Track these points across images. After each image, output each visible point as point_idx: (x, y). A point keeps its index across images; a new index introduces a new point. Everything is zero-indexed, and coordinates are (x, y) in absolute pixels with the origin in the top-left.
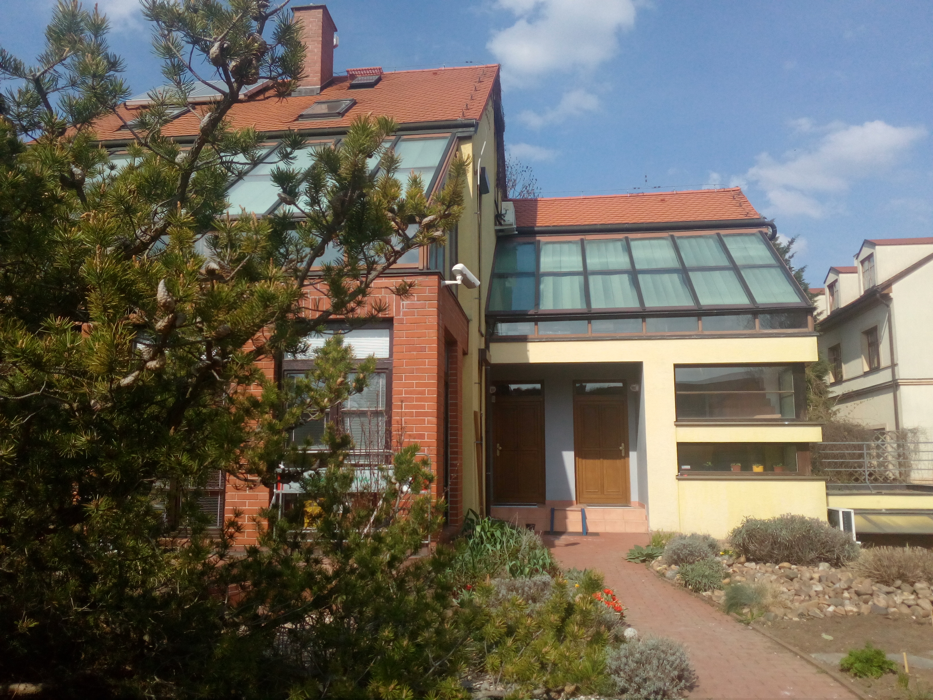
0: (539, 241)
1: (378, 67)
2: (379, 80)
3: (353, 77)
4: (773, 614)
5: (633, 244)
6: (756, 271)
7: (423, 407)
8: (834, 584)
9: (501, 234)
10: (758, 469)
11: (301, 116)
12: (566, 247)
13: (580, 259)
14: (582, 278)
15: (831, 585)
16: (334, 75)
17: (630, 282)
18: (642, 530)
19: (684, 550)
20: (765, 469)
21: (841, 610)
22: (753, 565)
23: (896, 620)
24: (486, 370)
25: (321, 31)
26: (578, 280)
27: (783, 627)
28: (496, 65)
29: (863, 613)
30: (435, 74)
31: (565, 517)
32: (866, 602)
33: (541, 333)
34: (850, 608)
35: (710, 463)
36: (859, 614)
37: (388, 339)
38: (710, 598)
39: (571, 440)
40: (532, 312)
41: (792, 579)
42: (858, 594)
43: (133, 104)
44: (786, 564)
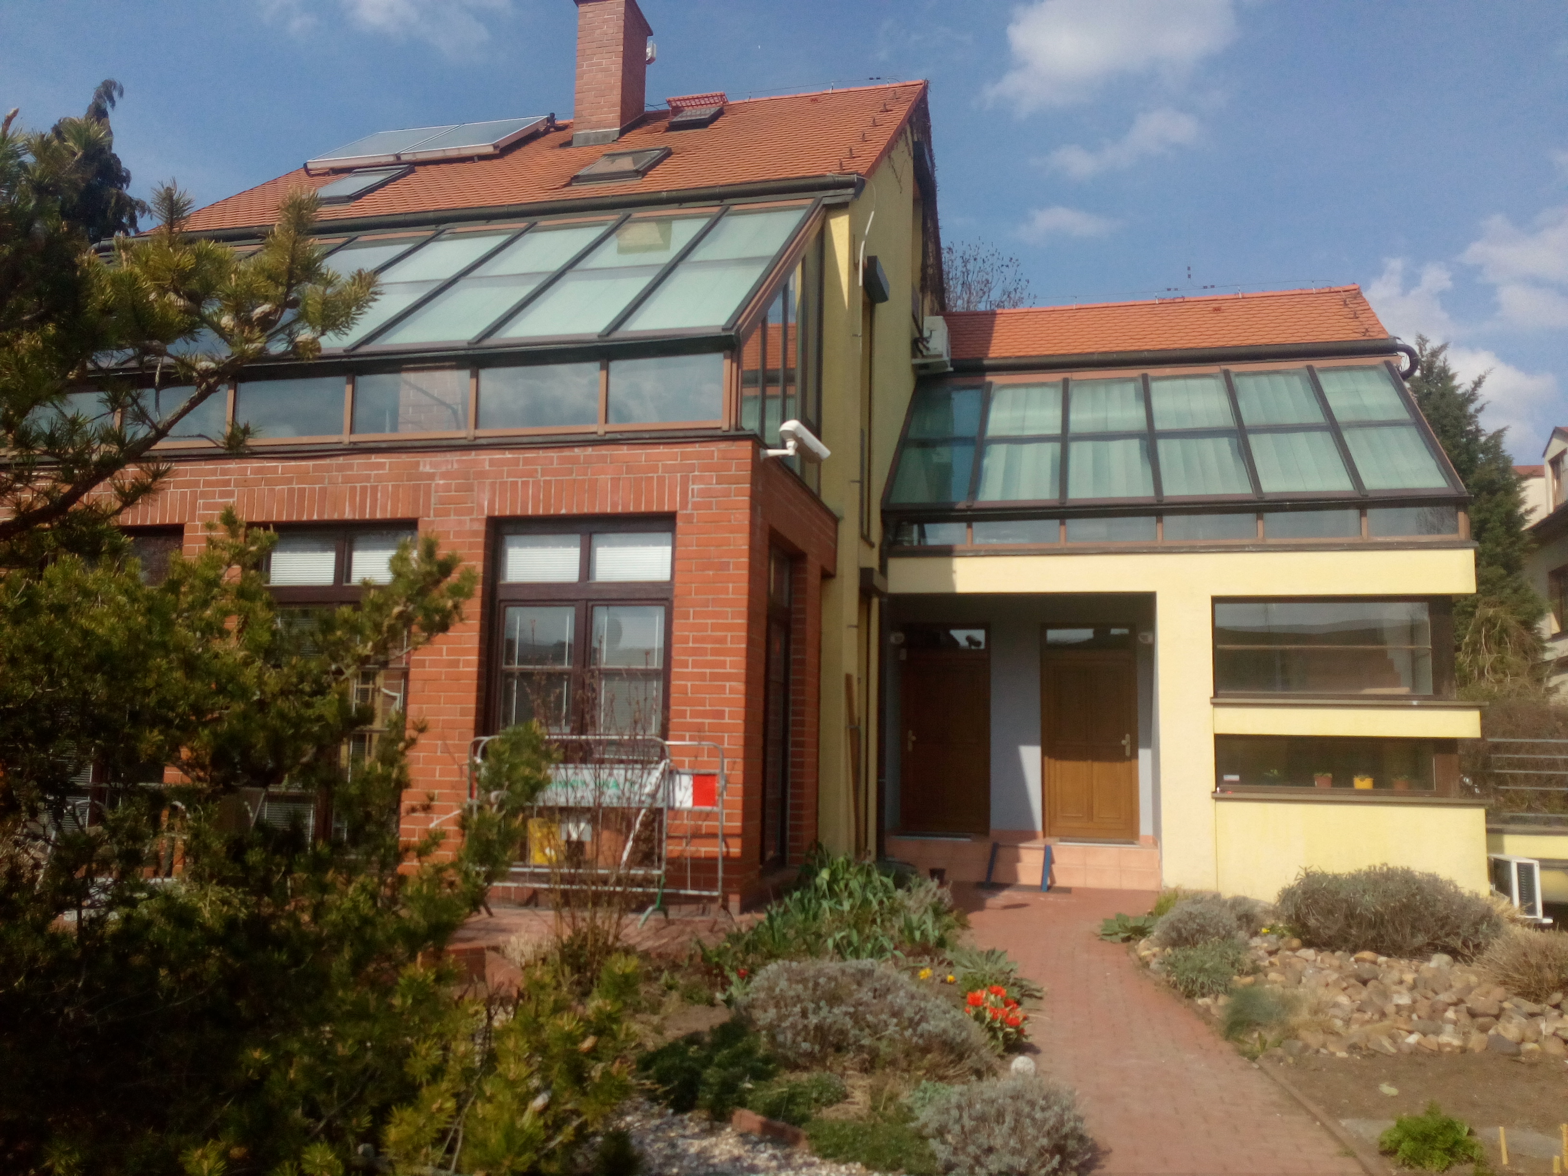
0: (990, 384)
1: (718, 93)
2: (719, 114)
3: (677, 110)
4: (1300, 1044)
5: (1155, 386)
6: (1373, 433)
7: (723, 664)
8: (1436, 993)
9: (923, 372)
10: (1363, 783)
11: (576, 179)
12: (1036, 393)
13: (1058, 413)
14: (1057, 446)
15: (1430, 994)
16: (647, 109)
17: (1141, 453)
18: (1149, 885)
19: (1190, 923)
20: (1376, 784)
21: (1432, 1041)
22: (1310, 953)
23: (1533, 1065)
24: (880, 604)
25: (621, 36)
26: (1049, 451)
27: (1312, 1067)
28: (921, 81)
29: (1472, 1050)
30: (814, 100)
31: (1017, 859)
32: (1484, 1029)
33: (979, 541)
34: (1449, 1038)
35: (1276, 772)
36: (1464, 1050)
37: (668, 549)
38: (1208, 1009)
39: (1035, 727)
40: (962, 505)
41: (1365, 983)
42: (1473, 1014)
43: (319, 166)
44: (1367, 955)
